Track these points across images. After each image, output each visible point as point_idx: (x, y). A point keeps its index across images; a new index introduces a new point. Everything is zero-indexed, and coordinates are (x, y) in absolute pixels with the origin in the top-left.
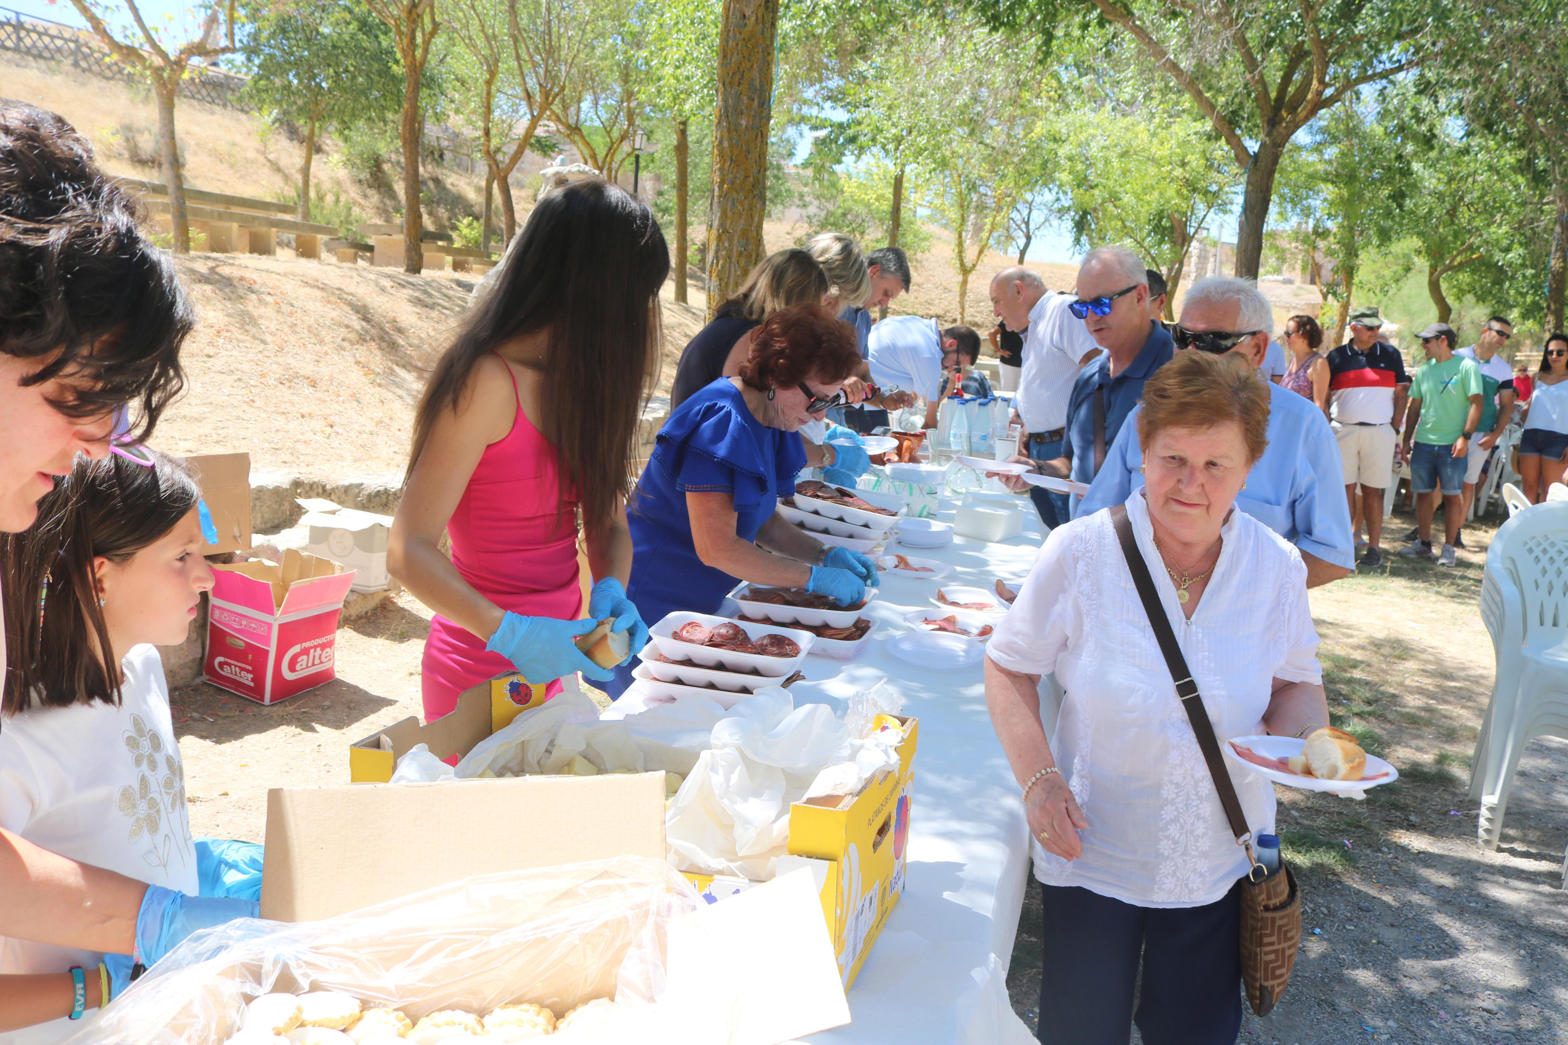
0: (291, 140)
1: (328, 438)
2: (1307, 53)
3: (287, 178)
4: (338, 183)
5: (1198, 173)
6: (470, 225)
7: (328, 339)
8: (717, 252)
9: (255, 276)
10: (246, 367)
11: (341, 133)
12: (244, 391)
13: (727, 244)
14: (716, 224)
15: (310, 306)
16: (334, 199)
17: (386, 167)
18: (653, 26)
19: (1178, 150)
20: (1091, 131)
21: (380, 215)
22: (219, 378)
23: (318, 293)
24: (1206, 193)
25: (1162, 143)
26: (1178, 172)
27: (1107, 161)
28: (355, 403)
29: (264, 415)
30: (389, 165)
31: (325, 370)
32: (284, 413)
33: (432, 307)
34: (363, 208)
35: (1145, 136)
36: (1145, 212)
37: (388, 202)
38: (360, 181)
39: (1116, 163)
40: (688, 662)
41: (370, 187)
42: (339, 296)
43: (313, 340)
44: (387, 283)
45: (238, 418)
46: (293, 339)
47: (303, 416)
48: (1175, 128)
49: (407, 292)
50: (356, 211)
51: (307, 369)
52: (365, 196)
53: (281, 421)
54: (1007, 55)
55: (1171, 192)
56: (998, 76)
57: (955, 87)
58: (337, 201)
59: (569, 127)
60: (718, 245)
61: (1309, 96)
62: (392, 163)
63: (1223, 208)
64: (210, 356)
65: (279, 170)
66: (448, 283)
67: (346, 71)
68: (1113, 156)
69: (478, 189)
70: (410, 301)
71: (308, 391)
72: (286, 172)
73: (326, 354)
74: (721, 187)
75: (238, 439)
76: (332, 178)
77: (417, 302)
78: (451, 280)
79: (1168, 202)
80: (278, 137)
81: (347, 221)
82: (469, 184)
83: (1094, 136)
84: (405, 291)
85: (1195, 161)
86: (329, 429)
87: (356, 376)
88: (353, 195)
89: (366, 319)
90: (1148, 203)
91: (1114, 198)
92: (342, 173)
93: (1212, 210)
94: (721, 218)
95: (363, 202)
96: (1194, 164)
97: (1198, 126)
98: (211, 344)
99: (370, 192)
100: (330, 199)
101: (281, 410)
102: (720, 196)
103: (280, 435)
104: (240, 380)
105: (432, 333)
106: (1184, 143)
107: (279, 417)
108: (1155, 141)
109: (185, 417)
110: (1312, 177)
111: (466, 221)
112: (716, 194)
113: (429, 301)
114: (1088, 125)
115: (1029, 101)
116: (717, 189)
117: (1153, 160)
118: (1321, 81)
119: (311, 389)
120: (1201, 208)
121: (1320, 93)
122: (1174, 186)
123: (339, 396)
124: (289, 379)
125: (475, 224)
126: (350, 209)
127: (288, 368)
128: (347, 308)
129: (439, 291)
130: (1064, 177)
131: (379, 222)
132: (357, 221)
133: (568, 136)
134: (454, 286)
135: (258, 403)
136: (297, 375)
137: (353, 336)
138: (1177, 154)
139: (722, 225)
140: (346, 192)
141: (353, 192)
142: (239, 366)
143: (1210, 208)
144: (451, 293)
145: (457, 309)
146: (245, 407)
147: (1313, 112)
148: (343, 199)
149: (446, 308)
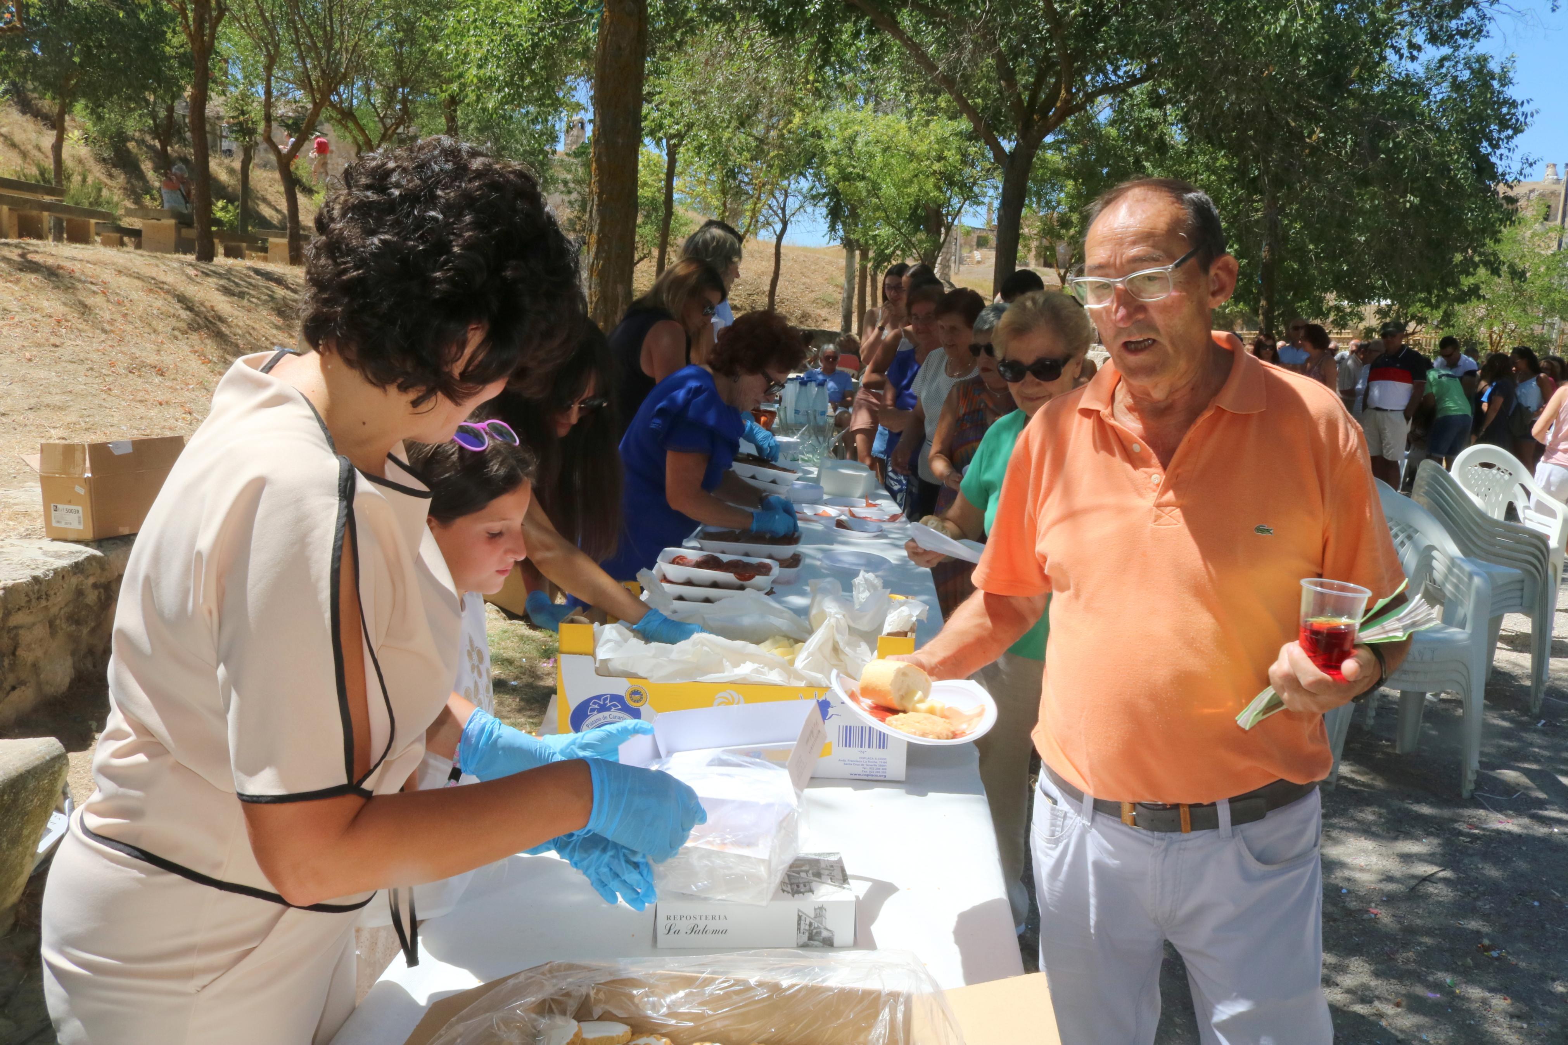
0: (24, 113)
1: (191, 424)
2: (1055, 64)
3: (24, 155)
4: (80, 162)
5: (955, 167)
6: (223, 209)
7: (160, 328)
8: (597, 254)
9: (68, 264)
10: (95, 356)
11: (93, 112)
12: (97, 380)
13: (606, 247)
14: (596, 229)
15: (134, 296)
16: (80, 178)
17: (131, 145)
18: (451, 22)
19: (936, 146)
20: (856, 128)
21: (129, 196)
22: (71, 367)
23: (137, 283)
24: (962, 186)
25: (922, 141)
26: (937, 166)
27: (872, 156)
28: (204, 392)
29: (123, 403)
30: (133, 143)
31: (167, 359)
32: (141, 401)
33: (241, 295)
34: (110, 189)
35: (905, 134)
36: (905, 203)
37: (135, 182)
38: (104, 160)
39: (879, 159)
40: (689, 583)
41: (115, 166)
42: (156, 286)
43: (147, 330)
44: (191, 272)
45: (100, 406)
46: (129, 328)
47: (161, 404)
48: (932, 125)
49: (212, 281)
50: (105, 193)
51: (153, 359)
52: (111, 176)
53: (141, 410)
54: (780, 56)
55: (930, 185)
56: (773, 75)
57: (733, 86)
58: (84, 180)
59: (341, 111)
60: (598, 248)
61: (1058, 104)
62: (136, 141)
63: (975, 200)
64: (57, 346)
65: (13, 145)
66: (245, 272)
67: (100, 46)
68: (877, 150)
69: (231, 171)
70: (218, 290)
71: (157, 380)
72: (23, 148)
73: (162, 343)
74: (600, 197)
75: (106, 426)
76: (73, 156)
77: (226, 291)
78: (249, 268)
79: (927, 193)
80: (9, 109)
81: (97, 202)
82: (220, 165)
83: (857, 134)
84: (210, 280)
85: (952, 156)
86: (188, 417)
87: (194, 364)
88: (98, 174)
89: (190, 309)
90: (909, 195)
91: (875, 189)
92: (84, 151)
93: (967, 202)
94: (600, 224)
95: (108, 182)
96: (951, 160)
97: (953, 125)
98: (53, 333)
99: (113, 170)
100: (76, 179)
101: (139, 398)
102: (598, 206)
103: (145, 422)
104: (92, 369)
105: (248, 322)
106: (942, 141)
107: (138, 405)
108: (915, 137)
109: (48, 406)
110: (1056, 172)
111: (220, 204)
112: (596, 202)
113: (237, 290)
114: (853, 122)
115: (801, 99)
116: (596, 199)
117: (912, 155)
118: (1069, 91)
119: (160, 378)
120: (956, 202)
121: (1067, 102)
122: (932, 180)
123: (187, 384)
124: (136, 368)
125: (230, 207)
126: (100, 190)
127: (134, 358)
128: (170, 298)
129: (241, 279)
130: (831, 170)
131: (129, 204)
132: (108, 203)
133: (339, 122)
134: (252, 274)
135: (115, 391)
136: (143, 365)
137: (183, 325)
138: (936, 150)
139: (600, 230)
140: (90, 171)
141: (97, 172)
142: (88, 356)
143: (965, 200)
144: (253, 281)
145: (264, 297)
146: (104, 396)
147: (1062, 117)
148: (90, 180)
149: (254, 297)
